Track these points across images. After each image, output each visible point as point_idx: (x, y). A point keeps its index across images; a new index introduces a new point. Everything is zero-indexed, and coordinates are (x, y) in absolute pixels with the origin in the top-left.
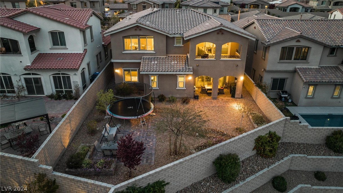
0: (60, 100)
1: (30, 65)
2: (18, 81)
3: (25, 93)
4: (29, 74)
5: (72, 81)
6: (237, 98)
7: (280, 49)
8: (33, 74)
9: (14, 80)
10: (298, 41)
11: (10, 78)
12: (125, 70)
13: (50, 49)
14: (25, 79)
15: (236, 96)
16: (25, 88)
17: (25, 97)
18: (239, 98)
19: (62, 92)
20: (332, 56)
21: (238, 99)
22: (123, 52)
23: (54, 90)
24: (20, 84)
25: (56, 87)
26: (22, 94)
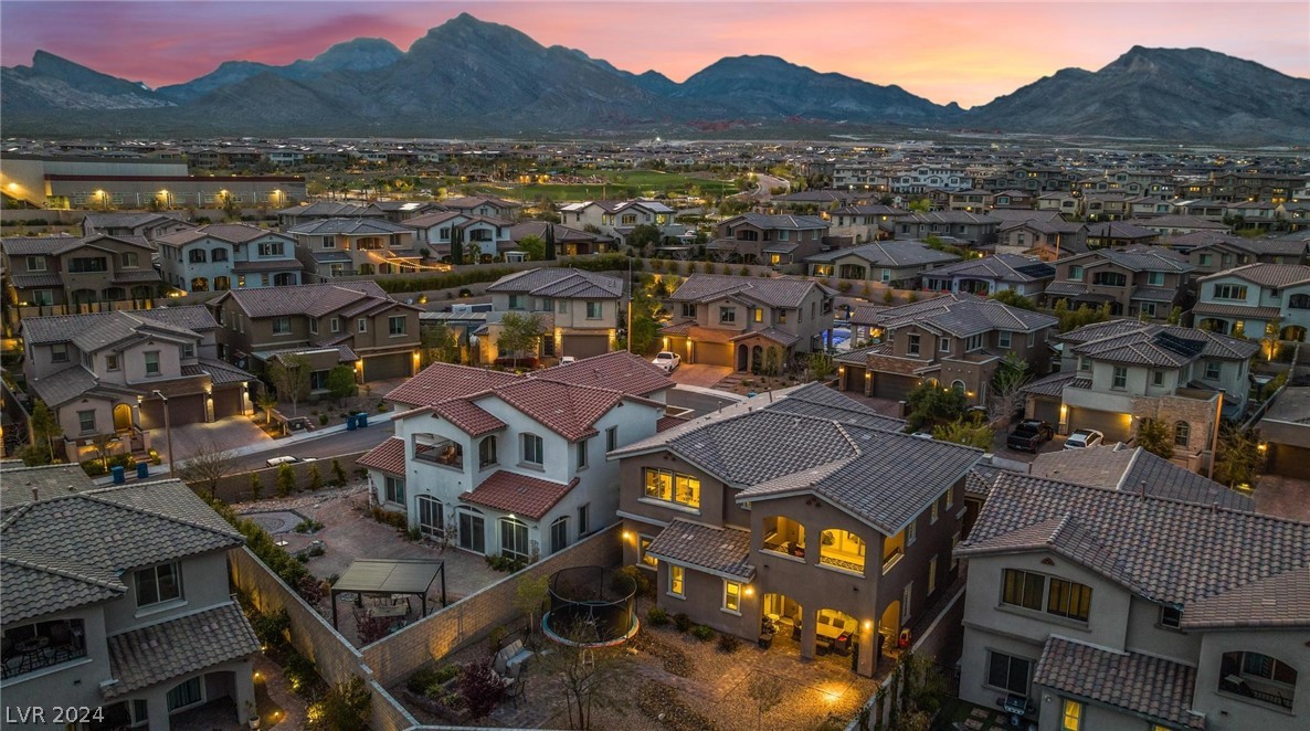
0: (501, 571)
1: (470, 491)
2: (451, 517)
3: (455, 542)
4: (468, 508)
5: (530, 538)
6: (861, 675)
7: (999, 572)
8: (474, 510)
9: (447, 512)
10: (1048, 562)
11: (441, 506)
12: (643, 539)
13: (518, 466)
14: (461, 514)
15: (860, 670)
16: (458, 533)
17: (454, 549)
18: (867, 677)
19: (511, 556)
20: (1168, 629)
21: (860, 680)
22: (639, 500)
23: (501, 549)
24: (452, 523)
25: (504, 545)
26: (452, 542)
